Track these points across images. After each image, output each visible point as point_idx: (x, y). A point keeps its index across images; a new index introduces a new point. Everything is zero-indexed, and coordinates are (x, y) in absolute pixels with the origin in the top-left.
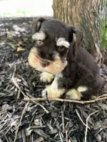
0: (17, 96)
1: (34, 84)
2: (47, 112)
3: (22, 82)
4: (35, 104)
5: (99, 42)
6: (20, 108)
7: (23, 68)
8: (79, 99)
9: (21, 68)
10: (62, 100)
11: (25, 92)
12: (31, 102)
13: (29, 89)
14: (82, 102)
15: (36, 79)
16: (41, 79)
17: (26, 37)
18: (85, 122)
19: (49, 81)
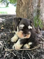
0: (1, 49)
1: (9, 43)
2: (15, 55)
3: (3, 42)
4: (10, 52)
5: (34, 25)
6: (3, 54)
7: (4, 36)
8: (29, 48)
9: (3, 36)
10: (21, 49)
11: (5, 47)
12: (8, 51)
13: (7, 45)
14: (30, 50)
15: (10, 41)
16: (12, 41)
17: (5, 23)
18: (32, 58)
19: (15, 41)
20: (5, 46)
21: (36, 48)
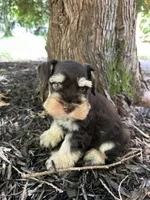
0: (6, 175)
1: (31, 152)
2: (61, 191)
3: (12, 152)
4: (38, 184)
5: (109, 88)
6: (14, 194)
7: (11, 131)
9: (7, 131)
10: (79, 169)
12: (31, 181)
13: (24, 161)
14: (107, 167)
15: (34, 145)
17: (9, 88)
18: (117, 195)
20: (20, 163)
21: (125, 162)
